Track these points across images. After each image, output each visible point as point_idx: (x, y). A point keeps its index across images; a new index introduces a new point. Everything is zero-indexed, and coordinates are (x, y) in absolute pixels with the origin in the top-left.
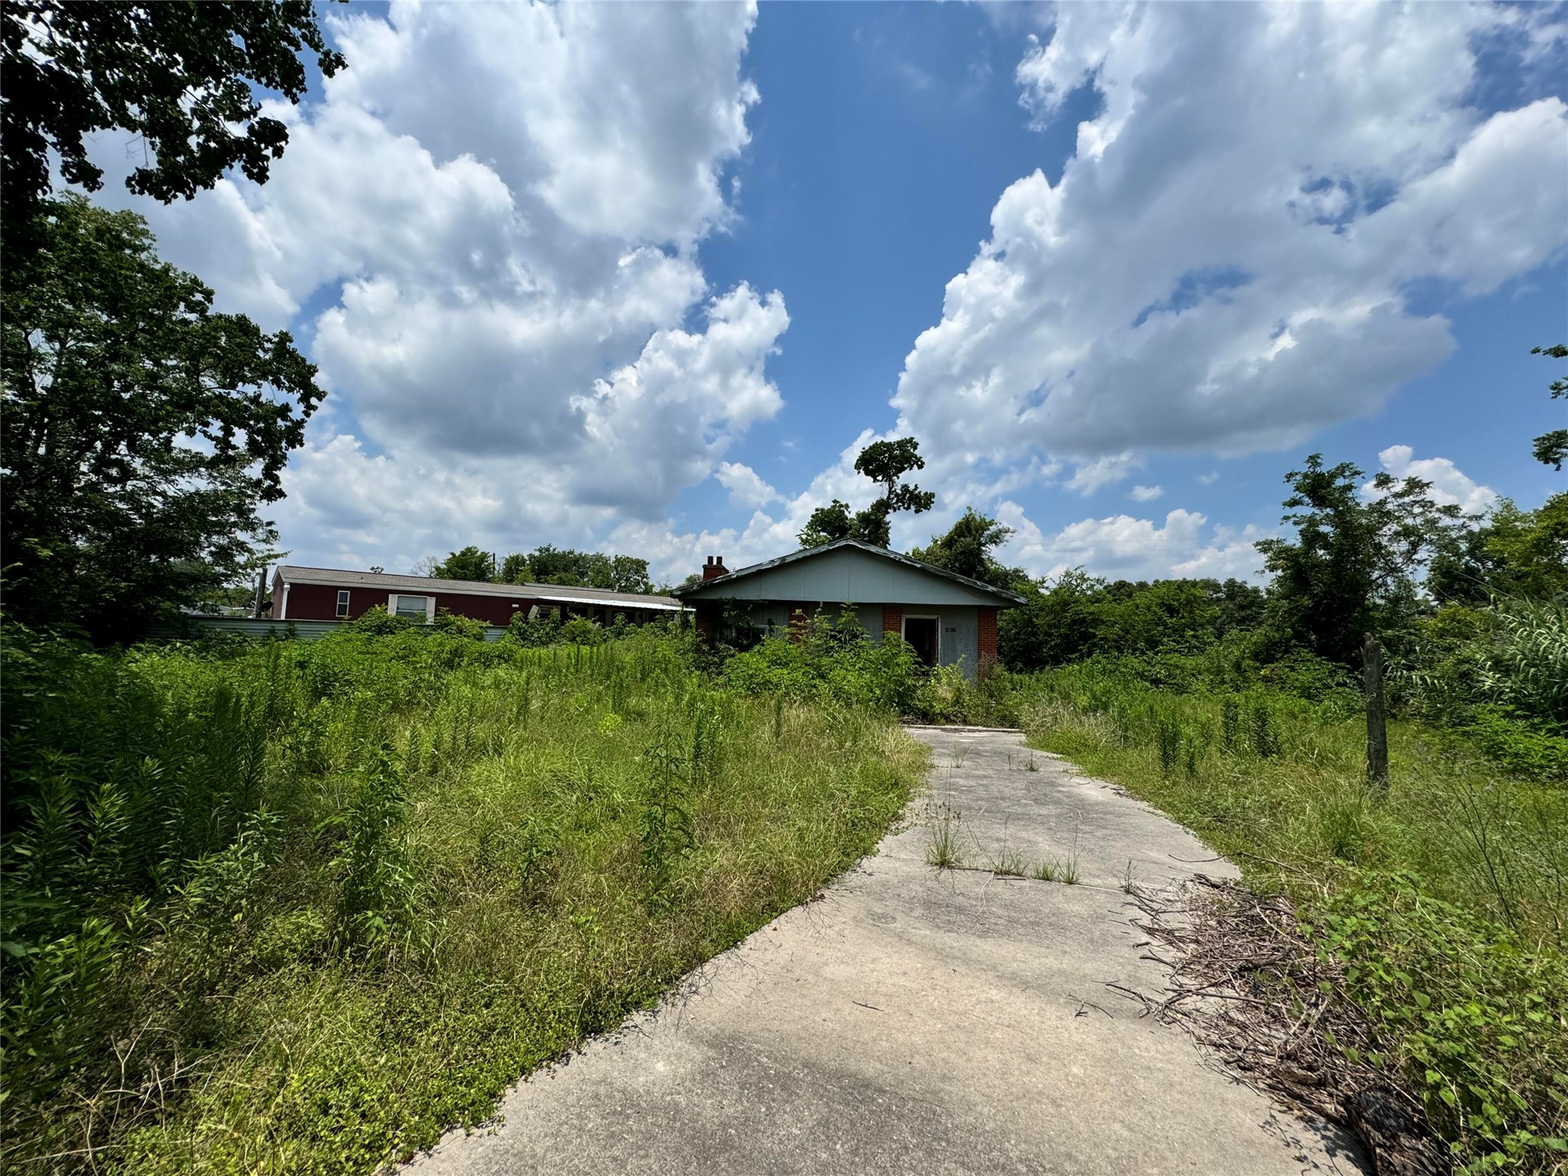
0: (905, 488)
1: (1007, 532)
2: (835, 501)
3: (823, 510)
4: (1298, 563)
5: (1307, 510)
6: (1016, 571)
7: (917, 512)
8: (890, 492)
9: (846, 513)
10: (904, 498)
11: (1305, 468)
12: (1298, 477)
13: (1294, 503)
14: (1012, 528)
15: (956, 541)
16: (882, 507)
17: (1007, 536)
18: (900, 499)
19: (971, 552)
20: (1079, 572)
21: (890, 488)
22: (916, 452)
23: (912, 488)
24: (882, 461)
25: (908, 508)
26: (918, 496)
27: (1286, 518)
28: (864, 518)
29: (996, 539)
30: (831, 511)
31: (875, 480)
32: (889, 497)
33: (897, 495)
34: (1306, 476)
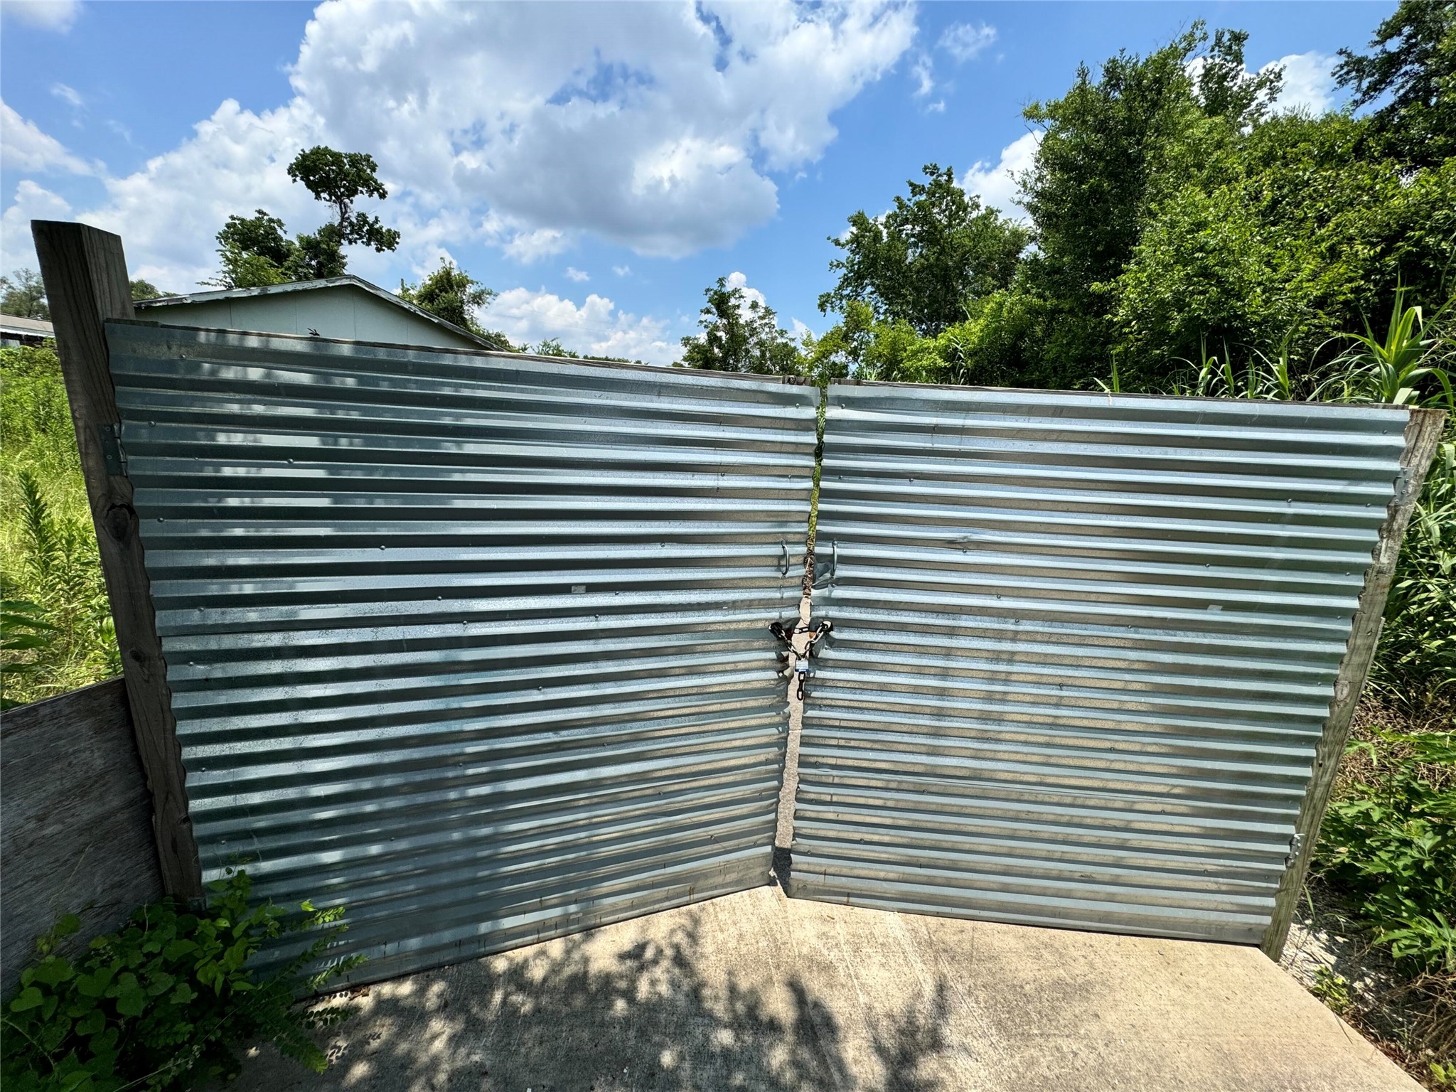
0: (362, 217)
1: (490, 294)
2: (260, 212)
3: (243, 221)
4: (706, 357)
5: (713, 318)
6: (498, 335)
7: (378, 250)
8: (343, 219)
9: (280, 232)
10: (361, 229)
11: (716, 287)
12: (712, 293)
13: (708, 311)
14: (494, 292)
15: (438, 296)
16: (333, 234)
17: (489, 298)
18: (357, 229)
19: (454, 310)
20: (554, 343)
21: (343, 214)
22: (374, 175)
23: (371, 219)
24: (327, 173)
25: (368, 244)
26: (379, 231)
27: (701, 322)
28: (310, 245)
29: (478, 299)
30: (257, 223)
31: (318, 197)
32: (341, 224)
33: (351, 224)
34: (716, 293)
